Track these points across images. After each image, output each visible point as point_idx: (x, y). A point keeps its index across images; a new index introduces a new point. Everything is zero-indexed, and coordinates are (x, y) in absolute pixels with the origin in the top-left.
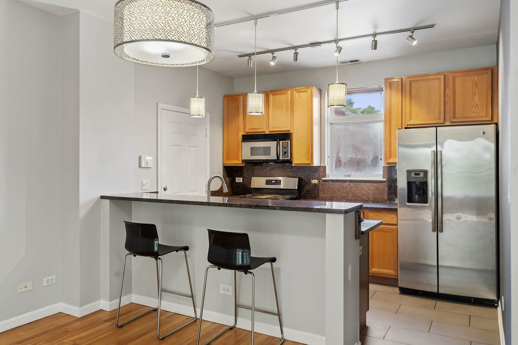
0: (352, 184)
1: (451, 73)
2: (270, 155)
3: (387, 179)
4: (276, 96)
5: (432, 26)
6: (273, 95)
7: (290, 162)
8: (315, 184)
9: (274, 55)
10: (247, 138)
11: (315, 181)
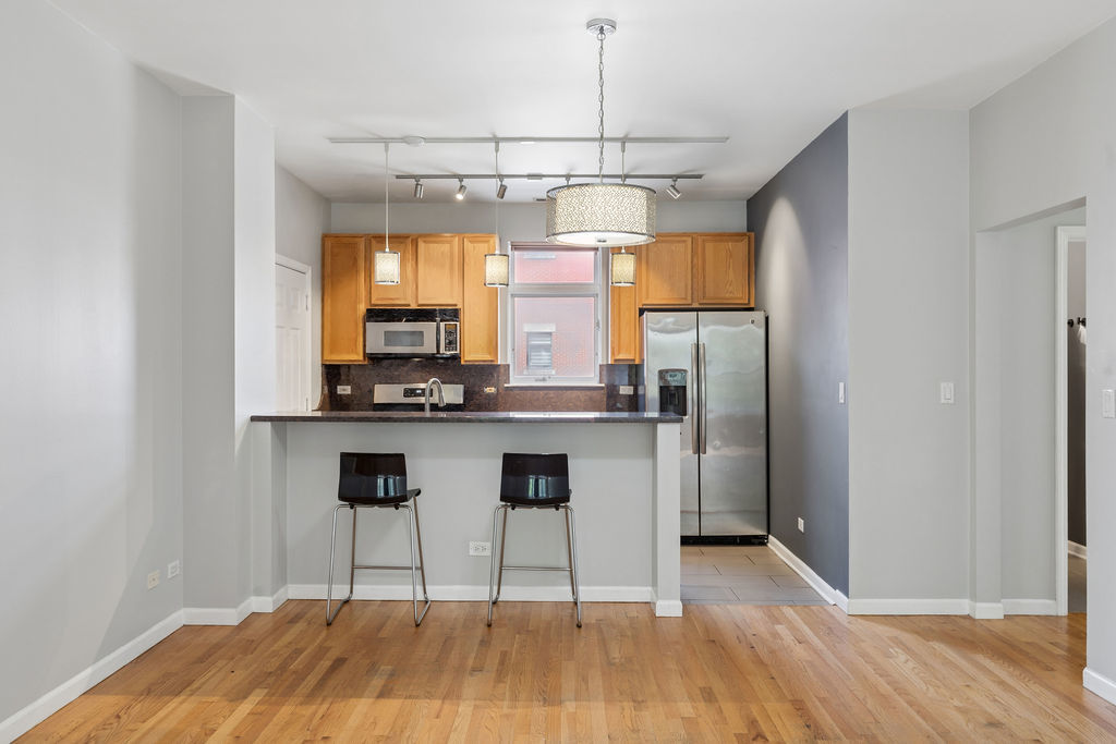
0: (552, 394)
1: (701, 235)
2: (422, 345)
3: (607, 386)
4: (431, 245)
5: (700, 177)
6: (425, 242)
7: (456, 358)
8: (488, 395)
9: (463, 183)
10: (377, 314)
11: (490, 390)
